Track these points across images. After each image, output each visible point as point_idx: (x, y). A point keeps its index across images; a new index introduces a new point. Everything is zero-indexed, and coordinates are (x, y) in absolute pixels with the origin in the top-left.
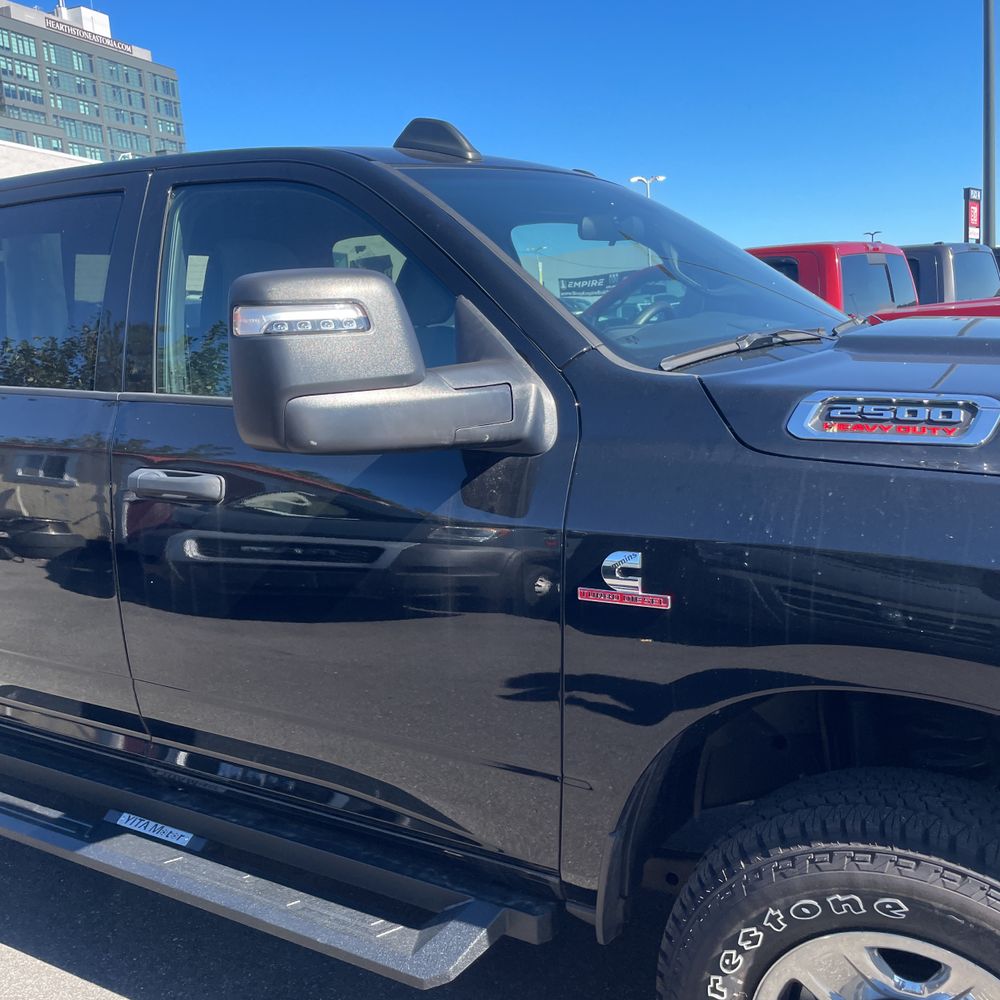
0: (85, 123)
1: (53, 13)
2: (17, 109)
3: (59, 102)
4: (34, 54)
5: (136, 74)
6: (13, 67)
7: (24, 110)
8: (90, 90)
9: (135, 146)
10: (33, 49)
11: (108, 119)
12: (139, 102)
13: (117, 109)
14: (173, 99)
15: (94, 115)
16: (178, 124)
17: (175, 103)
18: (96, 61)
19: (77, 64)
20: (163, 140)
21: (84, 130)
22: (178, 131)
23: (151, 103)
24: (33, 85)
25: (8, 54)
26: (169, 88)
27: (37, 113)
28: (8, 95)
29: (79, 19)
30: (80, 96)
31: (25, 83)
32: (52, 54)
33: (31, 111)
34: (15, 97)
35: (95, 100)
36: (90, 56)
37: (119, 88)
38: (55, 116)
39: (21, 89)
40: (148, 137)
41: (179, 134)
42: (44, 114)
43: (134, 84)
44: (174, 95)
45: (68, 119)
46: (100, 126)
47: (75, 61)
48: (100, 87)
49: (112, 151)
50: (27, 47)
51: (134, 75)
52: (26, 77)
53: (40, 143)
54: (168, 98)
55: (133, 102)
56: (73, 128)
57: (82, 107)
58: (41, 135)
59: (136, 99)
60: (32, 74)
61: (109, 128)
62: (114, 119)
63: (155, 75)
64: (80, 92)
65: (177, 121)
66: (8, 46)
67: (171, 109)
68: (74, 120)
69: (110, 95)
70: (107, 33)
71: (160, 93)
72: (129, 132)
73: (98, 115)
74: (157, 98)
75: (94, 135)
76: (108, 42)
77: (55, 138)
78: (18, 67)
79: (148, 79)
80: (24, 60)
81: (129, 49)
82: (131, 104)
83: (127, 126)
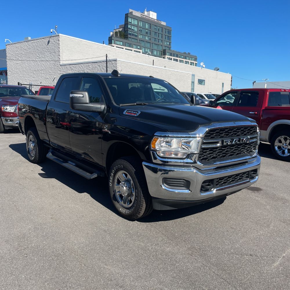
0: (146, 42)
1: (143, 13)
2: (131, 38)
3: (141, 36)
4: (137, 24)
5: (161, 28)
6: (131, 27)
7: (133, 38)
8: (149, 33)
9: (158, 48)
10: (137, 22)
11: (153, 41)
12: (161, 37)
13: (155, 38)
14: (170, 36)
15: (149, 40)
16: (170, 42)
17: (170, 37)
18: (152, 26)
19: (147, 26)
20: (165, 47)
21: (146, 44)
22: (170, 44)
23: (164, 36)
24: (135, 32)
25: (130, 24)
26: (169, 32)
27: (135, 39)
28: (129, 35)
29: (149, 14)
30: (146, 35)
31: (134, 32)
32: (141, 24)
33: (134, 39)
34: (131, 35)
35: (150, 36)
36: (150, 24)
37: (156, 32)
38: (140, 40)
39: (132, 33)
40: (162, 46)
41: (170, 45)
42: (137, 39)
43: (160, 32)
44: (170, 34)
45: (142, 41)
46: (150, 43)
47: (147, 25)
48: (152, 32)
49: (152, 49)
50: (135, 22)
51: (161, 29)
52: (134, 30)
53: (135, 47)
54: (168, 35)
55: (159, 36)
56: (143, 43)
57: (146, 38)
58: (135, 45)
59: (160, 35)
60: (136, 29)
61: (152, 43)
62: (154, 41)
63: (166, 29)
64: (146, 34)
65: (170, 41)
66: (131, 22)
67: (169, 38)
68: (144, 41)
69: (154, 34)
70: (155, 18)
71: (167, 34)
72: (157, 44)
73: (150, 40)
74: (166, 35)
75: (148, 45)
76: (155, 20)
77: (139, 46)
78: (132, 27)
79: (164, 30)
80: (134, 25)
81: (160, 22)
82: (159, 37)
83: (157, 43)
